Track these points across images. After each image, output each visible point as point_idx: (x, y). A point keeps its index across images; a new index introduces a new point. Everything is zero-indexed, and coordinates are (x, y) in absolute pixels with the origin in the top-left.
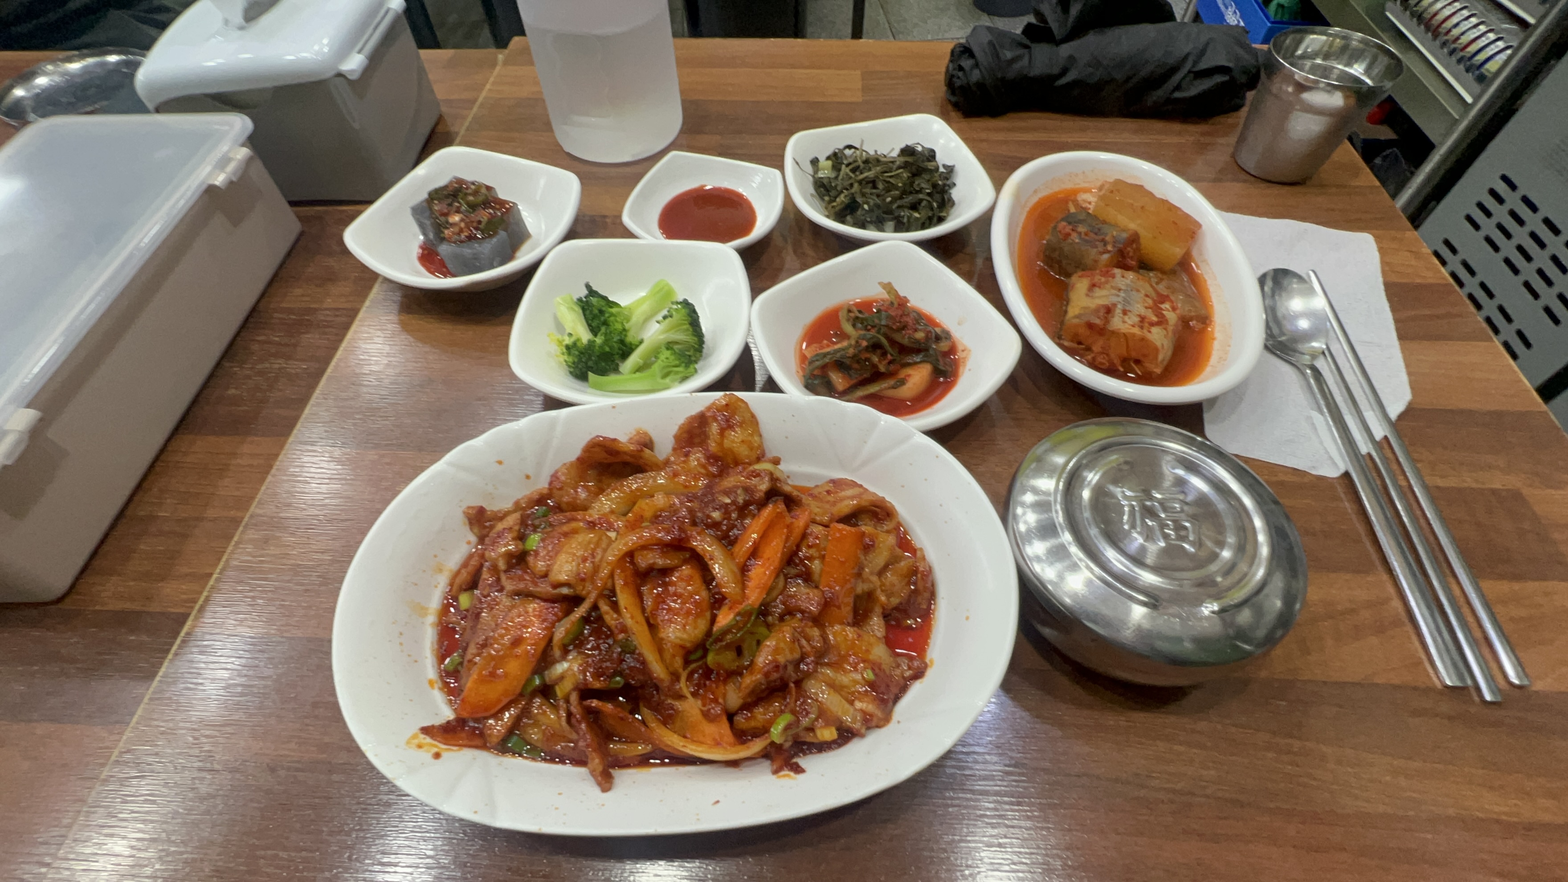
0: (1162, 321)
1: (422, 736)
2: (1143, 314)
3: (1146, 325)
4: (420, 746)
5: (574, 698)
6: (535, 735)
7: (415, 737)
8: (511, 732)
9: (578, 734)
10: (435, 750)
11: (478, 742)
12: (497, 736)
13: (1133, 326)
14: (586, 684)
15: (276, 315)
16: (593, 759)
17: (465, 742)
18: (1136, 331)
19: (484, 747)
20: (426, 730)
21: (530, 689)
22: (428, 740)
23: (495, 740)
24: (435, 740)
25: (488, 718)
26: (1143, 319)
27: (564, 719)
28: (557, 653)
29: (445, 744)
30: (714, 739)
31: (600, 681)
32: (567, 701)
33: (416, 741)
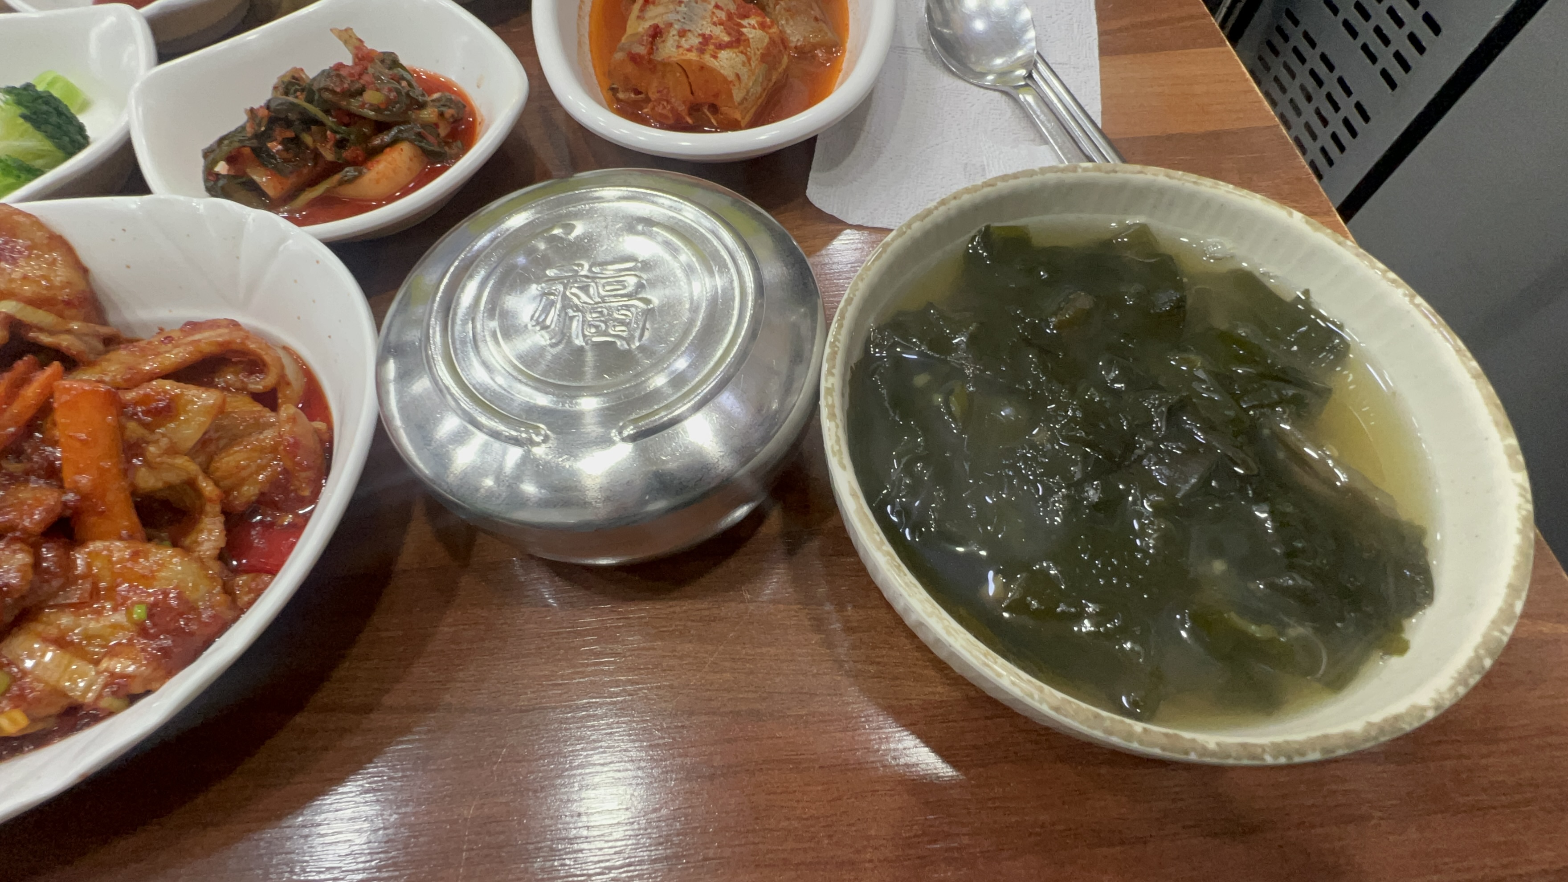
0: (738, 41)
2: (708, 32)
3: (711, 47)
13: (689, 50)
18: (693, 56)
26: (706, 40)
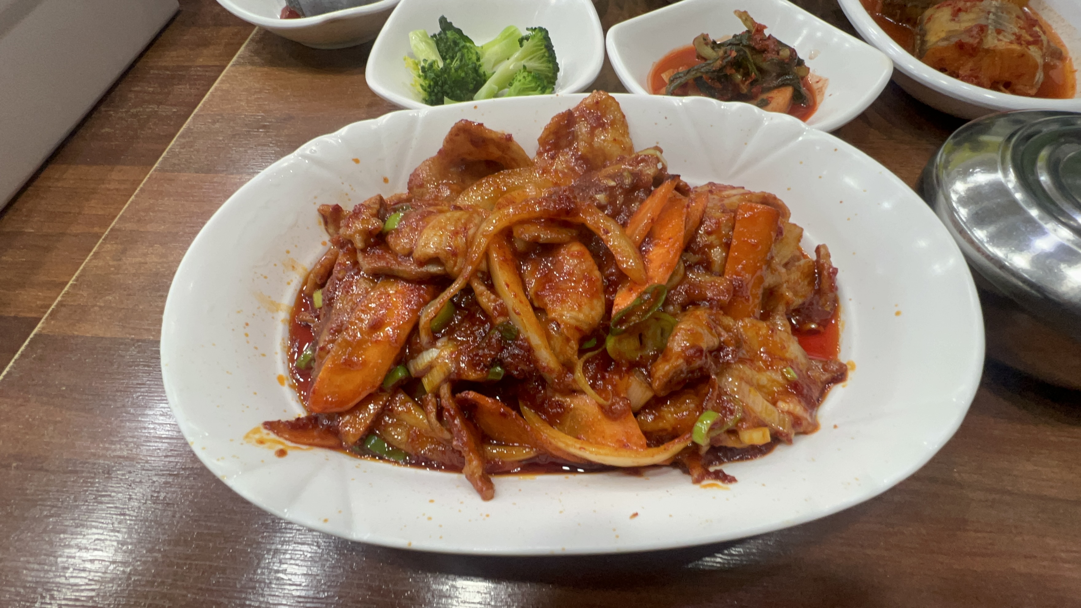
1: (265, 431)
2: (1017, 33)
3: (1024, 43)
4: (261, 442)
5: (445, 391)
6: (398, 435)
7: (256, 431)
8: (370, 431)
9: (450, 431)
10: (280, 447)
11: (332, 442)
12: (354, 435)
13: (1010, 44)
14: (459, 374)
15: (152, 72)
16: (470, 461)
17: (317, 441)
18: (1014, 48)
19: (339, 447)
20: (271, 426)
21: (391, 382)
22: (272, 436)
23: (352, 440)
24: (281, 436)
25: (342, 414)
26: (1018, 38)
27: (433, 416)
28: (424, 338)
29: (292, 441)
30: (619, 441)
31: (476, 370)
32: (437, 395)
33: (257, 436)
